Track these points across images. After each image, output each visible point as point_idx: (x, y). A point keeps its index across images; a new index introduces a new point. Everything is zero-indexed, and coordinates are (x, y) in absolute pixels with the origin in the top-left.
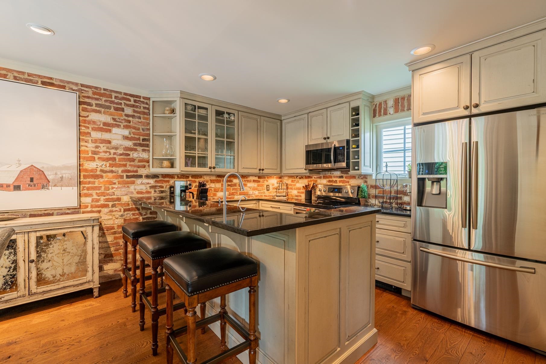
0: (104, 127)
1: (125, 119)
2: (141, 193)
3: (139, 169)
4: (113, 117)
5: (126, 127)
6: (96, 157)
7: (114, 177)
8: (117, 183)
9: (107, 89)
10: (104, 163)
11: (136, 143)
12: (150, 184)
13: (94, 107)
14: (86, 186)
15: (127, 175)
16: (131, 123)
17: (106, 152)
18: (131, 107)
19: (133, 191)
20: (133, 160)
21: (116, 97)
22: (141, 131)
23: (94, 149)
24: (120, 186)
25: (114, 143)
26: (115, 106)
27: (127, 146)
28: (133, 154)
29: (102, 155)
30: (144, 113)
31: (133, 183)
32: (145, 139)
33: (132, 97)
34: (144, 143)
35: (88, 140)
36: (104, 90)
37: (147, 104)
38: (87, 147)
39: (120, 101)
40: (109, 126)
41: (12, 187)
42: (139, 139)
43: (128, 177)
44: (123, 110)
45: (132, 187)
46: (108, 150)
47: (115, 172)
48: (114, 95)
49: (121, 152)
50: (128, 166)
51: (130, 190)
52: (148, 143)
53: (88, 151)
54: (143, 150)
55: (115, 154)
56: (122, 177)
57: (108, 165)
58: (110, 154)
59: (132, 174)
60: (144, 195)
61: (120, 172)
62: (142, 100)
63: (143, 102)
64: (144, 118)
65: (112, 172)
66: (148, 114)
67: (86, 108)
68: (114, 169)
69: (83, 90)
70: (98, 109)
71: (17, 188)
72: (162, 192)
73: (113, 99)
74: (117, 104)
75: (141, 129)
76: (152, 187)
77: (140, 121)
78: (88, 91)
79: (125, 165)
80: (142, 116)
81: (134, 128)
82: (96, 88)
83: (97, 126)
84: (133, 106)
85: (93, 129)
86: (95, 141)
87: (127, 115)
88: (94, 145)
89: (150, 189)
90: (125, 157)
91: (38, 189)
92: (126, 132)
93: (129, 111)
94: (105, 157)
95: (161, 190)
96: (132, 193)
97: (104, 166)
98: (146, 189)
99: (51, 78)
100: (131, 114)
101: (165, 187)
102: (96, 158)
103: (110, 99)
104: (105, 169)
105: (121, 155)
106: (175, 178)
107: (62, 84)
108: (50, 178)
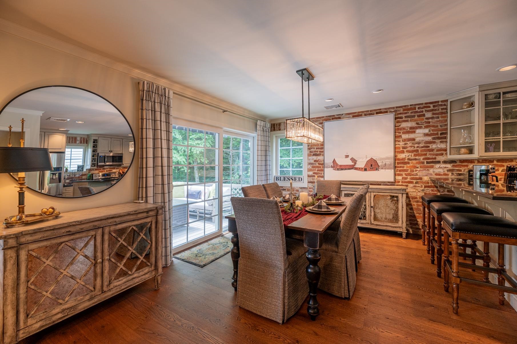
0: (410, 130)
1: (425, 122)
2: (439, 175)
3: (437, 157)
4: (417, 122)
5: (426, 127)
6: (405, 150)
7: (417, 163)
8: (419, 167)
9: (413, 105)
10: (410, 154)
11: (435, 137)
12: (448, 168)
13: (404, 119)
14: (399, 169)
15: (427, 162)
16: (431, 123)
17: (411, 147)
18: (430, 111)
19: (432, 173)
20: (432, 150)
21: (419, 108)
22: (439, 127)
23: (403, 146)
24: (421, 169)
25: (417, 140)
26: (418, 114)
27: (427, 140)
28: (432, 146)
29: (409, 149)
30: (442, 113)
31: (432, 167)
32: (443, 133)
33: (431, 104)
34: (441, 136)
35: (400, 140)
36: (411, 105)
37: (445, 105)
38: (399, 145)
39: (422, 110)
40: (414, 129)
41: (363, 169)
42: (437, 134)
43: (427, 163)
44: (424, 115)
45: (431, 171)
46: (413, 145)
47: (418, 160)
48: (417, 107)
49: (423, 145)
50: (428, 155)
51: (430, 173)
52: (445, 136)
53: (400, 147)
54: (441, 142)
55: (418, 147)
56: (423, 163)
57: (413, 155)
58: (414, 148)
59: (431, 160)
60: (442, 177)
61: (421, 159)
62: (440, 103)
63: (441, 105)
64: (442, 117)
65: (416, 159)
66: (446, 113)
67: (399, 121)
68: (417, 157)
69: (398, 110)
70: (406, 119)
71: (366, 170)
72: (460, 175)
73: (417, 110)
74: (420, 112)
75: (439, 126)
76: (448, 171)
77: (438, 120)
78: (400, 110)
79: (426, 155)
80: (440, 116)
81: (433, 126)
82: (405, 106)
83: (405, 131)
84: (432, 110)
85: (404, 133)
86: (404, 140)
87: (427, 119)
88: (404, 143)
89: (447, 172)
90: (426, 149)
91: (374, 170)
92: (426, 131)
93: (429, 115)
94: (411, 150)
95: (459, 173)
96: (431, 174)
97: (410, 156)
98: (444, 171)
99: (380, 109)
100: (431, 116)
101: (463, 171)
102: (405, 151)
103: (414, 111)
104: (411, 158)
105: (422, 147)
106: (474, 163)
107: (386, 110)
108: (380, 164)
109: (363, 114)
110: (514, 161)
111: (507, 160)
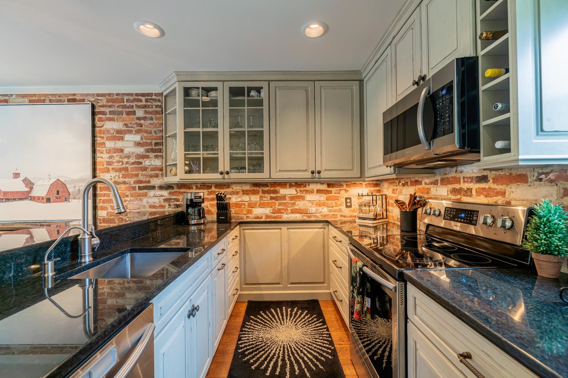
0: (117, 135)
1: (136, 123)
2: (154, 207)
3: (151, 179)
4: (125, 122)
5: (138, 132)
6: (110, 167)
7: (126, 188)
8: (130, 196)
9: (120, 94)
10: (117, 174)
11: (148, 149)
12: (164, 196)
13: (108, 116)
14: (102, 198)
15: (139, 187)
16: (143, 127)
17: (119, 162)
18: (142, 108)
19: (146, 204)
20: (145, 169)
21: (128, 100)
22: (154, 134)
23: (108, 160)
24: (132, 198)
25: (126, 151)
26: (127, 110)
27: (139, 153)
28: (145, 162)
29: (116, 165)
30: (157, 113)
31: (145, 195)
32: (158, 143)
33: (143, 96)
34: (157, 148)
35: (103, 150)
36: (117, 94)
37: (159, 101)
38: (102, 158)
39: (131, 104)
40: (121, 134)
41: (45, 200)
42: (151, 144)
43: (140, 188)
44: (134, 113)
45: (145, 200)
46: (121, 160)
47: (128, 184)
48: (126, 98)
49: (133, 161)
50: (140, 176)
51: (143, 204)
52: (161, 147)
53: (103, 162)
54: (156, 157)
55: (127, 163)
56: (134, 188)
57: (121, 176)
58: (123, 164)
59: (145, 185)
60: (157, 210)
61: (132, 183)
62: (154, 97)
63: (155, 100)
64: (157, 119)
65: (124, 183)
66: (161, 112)
67: (101, 118)
68: (126, 180)
69: (99, 100)
70: (111, 116)
71: (48, 200)
72: (178, 206)
73: (125, 103)
74: (128, 107)
75: (153, 132)
76: (165, 200)
77: (152, 122)
78: (102, 100)
79: (137, 175)
80: (154, 116)
81: (146, 132)
82: (109, 95)
83: (110, 135)
84: (145, 106)
85: (108, 139)
86: (109, 151)
87: (139, 119)
88: (108, 155)
89: (164, 202)
90: (137, 166)
91: (62, 201)
92: (137, 138)
93: (140, 113)
94: (118, 167)
95: (176, 205)
96: (144, 206)
97: (117, 177)
98: (160, 202)
99: (74, 95)
100: (143, 116)
101: (181, 200)
102: (110, 169)
103: (122, 104)
104: (118, 180)
105: (133, 163)
106: (192, 189)
107: (82, 98)
108: (70, 190)
109: (47, 99)
110: (230, 186)
111: (225, 185)
